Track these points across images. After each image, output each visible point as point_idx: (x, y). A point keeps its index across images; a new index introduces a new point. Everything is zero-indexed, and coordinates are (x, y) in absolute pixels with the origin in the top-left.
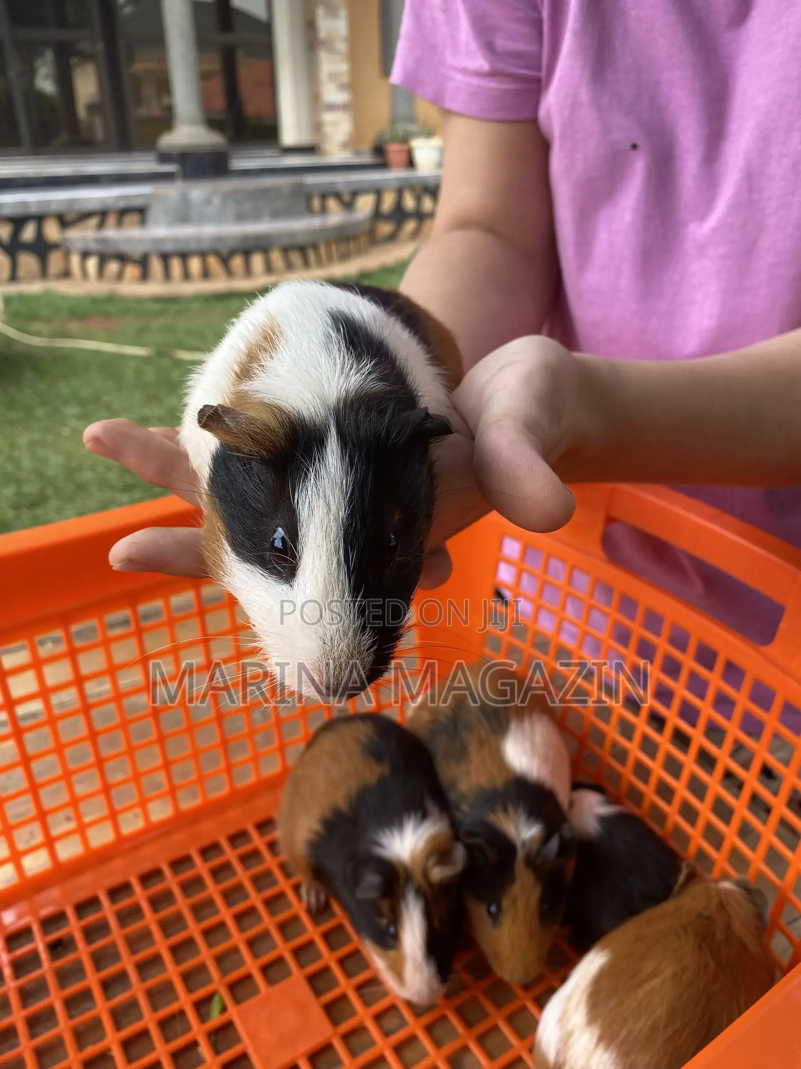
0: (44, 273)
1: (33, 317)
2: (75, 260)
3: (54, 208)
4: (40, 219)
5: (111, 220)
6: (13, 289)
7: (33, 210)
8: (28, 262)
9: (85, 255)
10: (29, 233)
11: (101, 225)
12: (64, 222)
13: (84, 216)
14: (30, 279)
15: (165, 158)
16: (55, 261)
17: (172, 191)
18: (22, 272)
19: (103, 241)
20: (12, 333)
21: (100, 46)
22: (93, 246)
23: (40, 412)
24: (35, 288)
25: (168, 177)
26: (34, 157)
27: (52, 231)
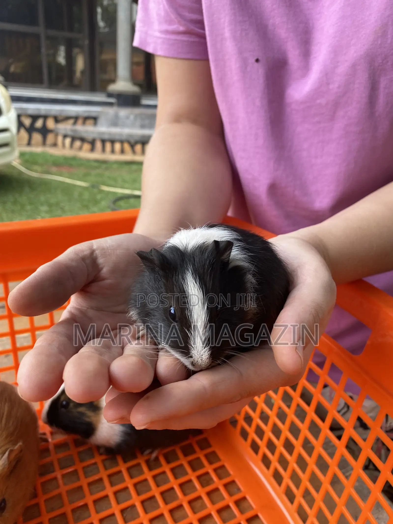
0: (44, 143)
1: (35, 163)
2: (60, 139)
3: (53, 113)
4: (45, 117)
5: (80, 121)
6: (28, 149)
7: (43, 113)
8: (37, 137)
9: (65, 136)
10: (39, 124)
11: (75, 123)
12: (57, 120)
13: (67, 118)
14: (37, 145)
15: (110, 95)
16: (50, 138)
17: (111, 111)
18: (33, 142)
19: (75, 131)
20: (23, 169)
21: (87, 42)
22: (69, 133)
23: (28, 207)
24: (38, 150)
25: (110, 104)
26: (48, 89)
27: (51, 124)
